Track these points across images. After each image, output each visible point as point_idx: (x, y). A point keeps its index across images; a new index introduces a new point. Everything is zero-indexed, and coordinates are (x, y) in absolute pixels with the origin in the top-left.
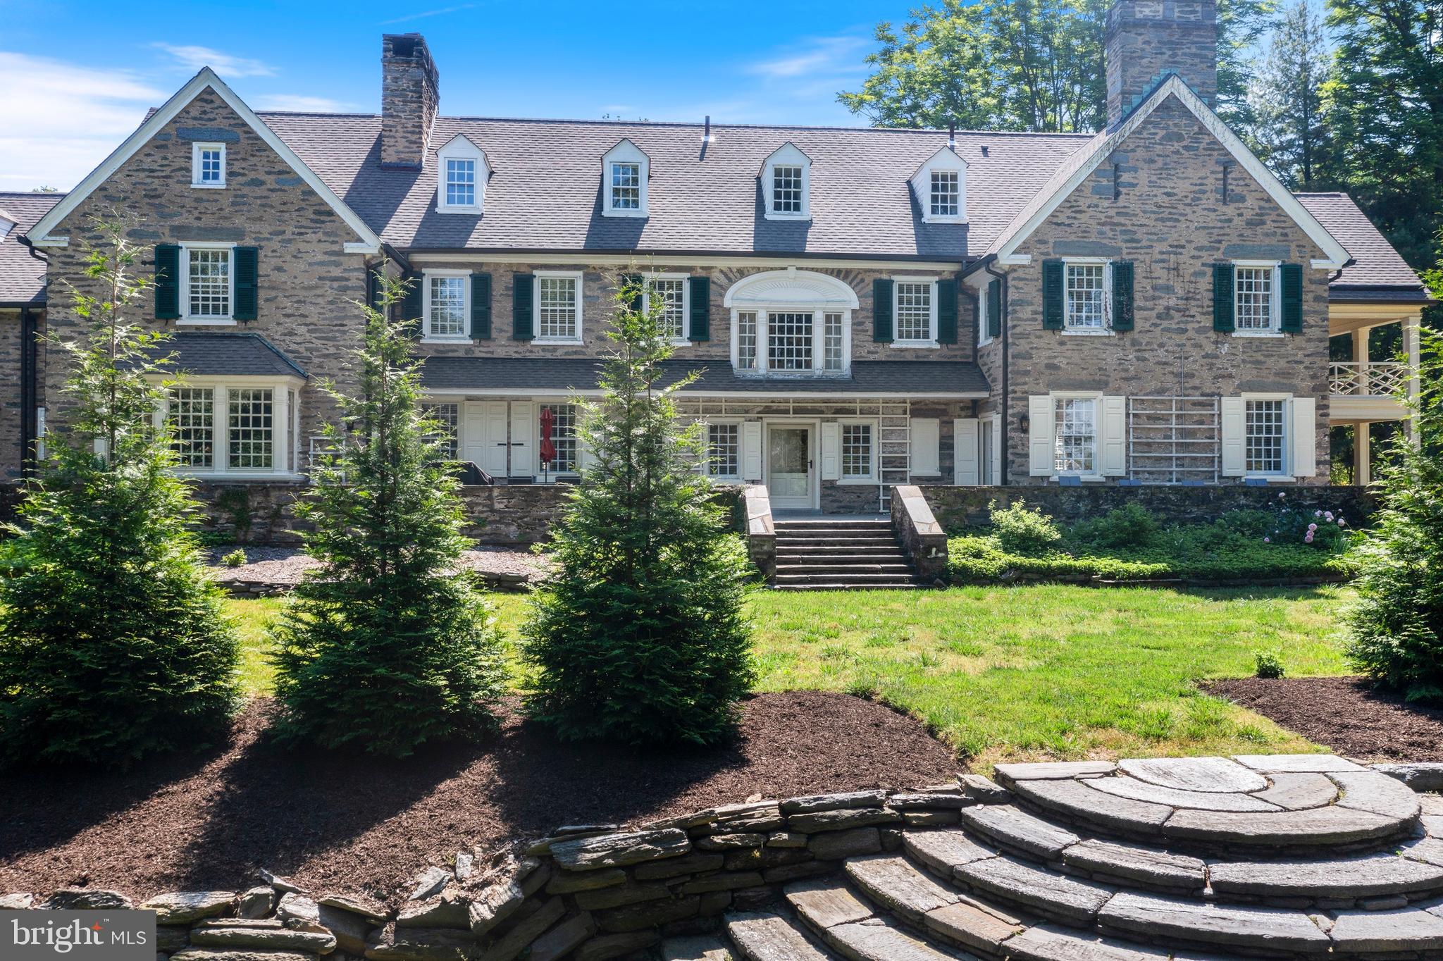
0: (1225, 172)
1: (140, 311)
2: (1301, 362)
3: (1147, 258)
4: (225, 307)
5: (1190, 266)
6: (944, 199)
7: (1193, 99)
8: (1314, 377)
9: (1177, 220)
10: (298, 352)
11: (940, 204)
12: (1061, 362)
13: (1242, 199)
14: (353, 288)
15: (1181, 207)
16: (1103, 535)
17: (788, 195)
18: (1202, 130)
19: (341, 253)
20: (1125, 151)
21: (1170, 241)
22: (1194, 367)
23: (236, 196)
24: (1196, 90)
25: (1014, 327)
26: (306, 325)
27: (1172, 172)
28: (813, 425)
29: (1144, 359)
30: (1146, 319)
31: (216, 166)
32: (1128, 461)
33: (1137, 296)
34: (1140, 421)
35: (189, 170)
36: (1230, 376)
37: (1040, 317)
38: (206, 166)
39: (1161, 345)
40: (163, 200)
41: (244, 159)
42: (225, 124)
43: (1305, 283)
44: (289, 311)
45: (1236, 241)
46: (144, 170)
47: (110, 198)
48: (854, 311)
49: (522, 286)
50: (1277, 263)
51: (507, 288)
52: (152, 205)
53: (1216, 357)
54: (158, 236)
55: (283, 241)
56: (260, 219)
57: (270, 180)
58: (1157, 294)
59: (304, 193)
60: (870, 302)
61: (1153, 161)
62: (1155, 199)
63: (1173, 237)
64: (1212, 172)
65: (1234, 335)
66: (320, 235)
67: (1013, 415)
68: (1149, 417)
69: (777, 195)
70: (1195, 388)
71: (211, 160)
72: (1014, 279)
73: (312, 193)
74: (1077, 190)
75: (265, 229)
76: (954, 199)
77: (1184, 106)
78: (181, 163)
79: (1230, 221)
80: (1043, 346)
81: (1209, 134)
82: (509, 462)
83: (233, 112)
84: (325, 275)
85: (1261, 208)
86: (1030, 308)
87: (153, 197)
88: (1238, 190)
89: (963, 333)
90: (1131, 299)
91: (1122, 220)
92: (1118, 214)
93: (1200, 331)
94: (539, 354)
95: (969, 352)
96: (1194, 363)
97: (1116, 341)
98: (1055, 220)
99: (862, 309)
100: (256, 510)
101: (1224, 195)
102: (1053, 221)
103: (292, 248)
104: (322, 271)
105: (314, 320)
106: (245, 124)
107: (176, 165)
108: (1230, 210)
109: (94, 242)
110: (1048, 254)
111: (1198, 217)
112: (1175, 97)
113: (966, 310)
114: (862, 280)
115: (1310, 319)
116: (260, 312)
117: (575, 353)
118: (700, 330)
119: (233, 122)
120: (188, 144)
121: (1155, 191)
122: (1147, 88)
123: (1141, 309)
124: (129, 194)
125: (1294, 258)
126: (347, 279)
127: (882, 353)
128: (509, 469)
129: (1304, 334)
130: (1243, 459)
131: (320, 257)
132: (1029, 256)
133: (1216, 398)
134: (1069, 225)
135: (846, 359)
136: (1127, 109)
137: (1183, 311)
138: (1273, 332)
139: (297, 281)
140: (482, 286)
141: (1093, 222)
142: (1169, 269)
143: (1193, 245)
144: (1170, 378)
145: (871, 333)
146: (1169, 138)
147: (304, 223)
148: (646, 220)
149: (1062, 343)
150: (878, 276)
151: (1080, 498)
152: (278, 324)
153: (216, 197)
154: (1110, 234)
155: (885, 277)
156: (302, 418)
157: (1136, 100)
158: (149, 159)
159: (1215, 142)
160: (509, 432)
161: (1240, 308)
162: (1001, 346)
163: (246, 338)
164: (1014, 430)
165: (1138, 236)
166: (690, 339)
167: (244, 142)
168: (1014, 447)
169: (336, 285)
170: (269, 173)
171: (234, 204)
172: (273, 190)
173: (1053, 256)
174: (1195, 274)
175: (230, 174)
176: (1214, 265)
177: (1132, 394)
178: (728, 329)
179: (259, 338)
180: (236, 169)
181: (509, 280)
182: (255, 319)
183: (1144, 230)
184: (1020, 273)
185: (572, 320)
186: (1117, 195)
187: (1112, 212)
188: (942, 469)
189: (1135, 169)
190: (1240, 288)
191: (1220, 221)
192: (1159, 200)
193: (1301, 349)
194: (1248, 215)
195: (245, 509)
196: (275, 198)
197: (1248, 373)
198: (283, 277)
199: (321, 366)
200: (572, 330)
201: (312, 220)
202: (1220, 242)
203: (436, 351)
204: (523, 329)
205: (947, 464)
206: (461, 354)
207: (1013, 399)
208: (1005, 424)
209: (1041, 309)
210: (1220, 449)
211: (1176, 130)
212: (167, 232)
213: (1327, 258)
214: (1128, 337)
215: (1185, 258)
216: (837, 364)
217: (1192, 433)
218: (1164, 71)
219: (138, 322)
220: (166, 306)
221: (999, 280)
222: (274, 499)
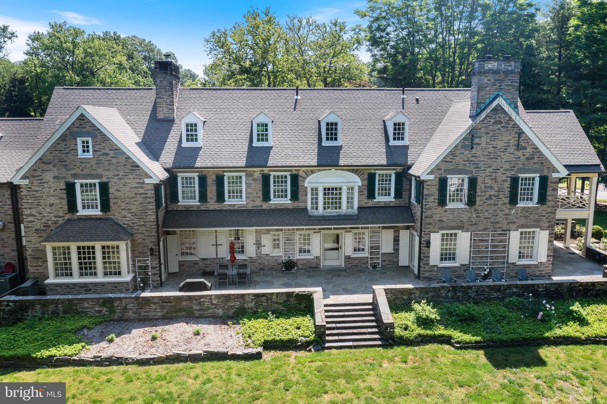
0: (519, 137)
1: (61, 210)
2: (544, 216)
3: (483, 175)
4: (97, 206)
5: (501, 177)
6: (399, 134)
7: (508, 106)
8: (549, 222)
9: (497, 159)
10: (128, 224)
11: (397, 136)
12: (445, 219)
13: (525, 148)
14: (149, 198)
15: (499, 153)
16: (457, 315)
17: (332, 134)
18: (510, 119)
19: (143, 183)
20: (477, 129)
21: (493, 167)
22: (500, 219)
23: (97, 160)
24: (509, 101)
25: (426, 205)
26: (131, 213)
27: (496, 138)
28: (342, 233)
29: (479, 217)
30: (481, 200)
31: (88, 147)
32: (470, 258)
33: (478, 191)
34: (476, 242)
35: (76, 150)
36: (515, 222)
37: (437, 201)
38: (83, 147)
39: (487, 211)
40: (67, 163)
41: (100, 144)
42: (90, 129)
43: (549, 183)
44: (123, 208)
45: (521, 166)
46: (57, 150)
47: (44, 163)
48: (359, 187)
49: (220, 180)
50: (538, 175)
51: (213, 181)
52: (62, 165)
53: (509, 215)
54: (66, 178)
55: (119, 179)
56: (108, 170)
57: (111, 153)
58: (487, 190)
59: (126, 158)
60: (366, 182)
61: (488, 133)
62: (488, 150)
63: (495, 166)
64: (514, 137)
65: (517, 206)
66: (134, 176)
67: (424, 241)
68: (480, 240)
69: (327, 134)
70: (499, 228)
71: (86, 145)
72: (427, 185)
73: (129, 158)
74: (455, 147)
75: (111, 174)
76: (403, 134)
77: (503, 109)
78: (73, 147)
79: (519, 158)
80: (438, 213)
81: (513, 121)
82: (217, 251)
83: (93, 124)
84: (137, 192)
85: (533, 152)
86: (433, 197)
87: (62, 162)
88: (524, 145)
89: (405, 194)
90: (475, 192)
91: (473, 159)
92: (472, 156)
93: (503, 204)
94: (228, 208)
95: (407, 202)
96: (500, 218)
97: (468, 210)
98: (445, 160)
99: (363, 185)
100: (117, 307)
101: (518, 147)
102: (444, 161)
103: (123, 181)
104: (136, 191)
105: (134, 211)
106: (99, 129)
107: (71, 148)
108: (520, 153)
109: (39, 182)
110: (441, 174)
111: (506, 157)
112: (500, 105)
113: (406, 184)
114: (363, 173)
115: (550, 198)
116: (111, 209)
117: (243, 207)
118: (295, 196)
119: (93, 128)
120: (75, 139)
121: (489, 146)
122: (488, 101)
123: (479, 196)
124: (52, 161)
125: (545, 173)
126: (147, 194)
127: (370, 203)
128: (217, 254)
129: (546, 204)
130: (517, 254)
131: (135, 185)
132: (433, 176)
133: (508, 232)
134: (451, 162)
135: (356, 205)
136: (479, 110)
137: (497, 197)
138: (533, 204)
139: (126, 195)
140: (203, 180)
141: (461, 160)
142: (492, 179)
143: (503, 169)
144: (489, 224)
145: (366, 195)
146: (496, 123)
147: (127, 171)
148: (271, 148)
149: (445, 211)
150: (370, 171)
151: (449, 291)
152: (119, 213)
153: (89, 161)
154: (468, 165)
155: (373, 171)
156: (132, 251)
157: (483, 106)
158: (59, 146)
159: (516, 124)
160: (216, 240)
161: (521, 193)
162: (420, 209)
163: (106, 219)
164: (424, 247)
165: (480, 166)
166: (291, 200)
167: (99, 137)
168: (424, 254)
169: (142, 196)
170: (111, 150)
171: (97, 164)
172: (113, 157)
173: (443, 175)
174: (503, 181)
175: (94, 151)
176: (511, 177)
177: (474, 231)
178: (307, 195)
179: (112, 220)
180: (96, 149)
181: (214, 177)
182: (110, 211)
183: (483, 163)
184: (429, 183)
185: (241, 192)
186: (472, 148)
187: (470, 156)
188: (394, 250)
189: (481, 137)
190: (522, 185)
191: (515, 158)
192: (490, 150)
193: (544, 210)
194: (527, 155)
195: (113, 306)
196: (114, 161)
197: (522, 221)
198: (120, 194)
199: (138, 229)
200: (241, 197)
201: (130, 170)
202: (514, 167)
203: (185, 207)
204: (220, 198)
205: (397, 247)
206: (195, 209)
207: (424, 234)
208: (420, 243)
209: (437, 197)
210: (508, 252)
211: (499, 119)
212: (69, 176)
213: (559, 172)
214: (474, 207)
215: (499, 174)
216: (352, 207)
217: (497, 246)
218: (496, 93)
219: (61, 214)
220: (72, 207)
221: (420, 183)
222: (124, 302)
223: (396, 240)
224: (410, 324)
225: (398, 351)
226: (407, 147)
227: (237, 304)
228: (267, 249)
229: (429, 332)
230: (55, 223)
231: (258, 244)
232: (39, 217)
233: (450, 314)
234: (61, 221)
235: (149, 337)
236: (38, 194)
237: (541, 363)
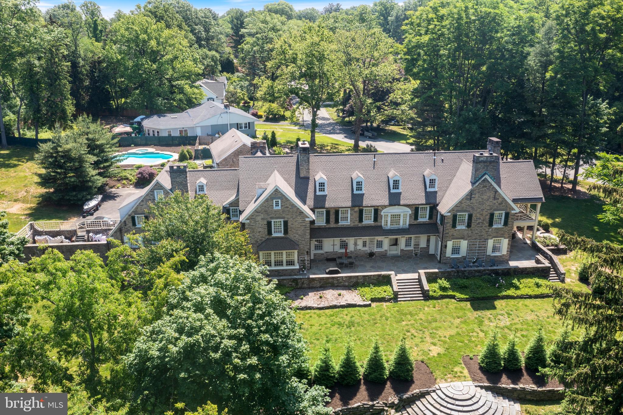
0: (495, 194)
1: (264, 234)
2: (506, 232)
3: (476, 212)
4: (281, 232)
5: (485, 213)
6: (432, 185)
7: (490, 179)
8: (509, 234)
9: (484, 204)
10: (296, 240)
12: (455, 234)
13: (498, 199)
15: (484, 201)
17: (396, 186)
18: (491, 185)
19: (305, 220)
20: (474, 190)
23: (283, 210)
24: (491, 177)
25: (446, 227)
26: (298, 235)
27: (484, 194)
28: (399, 237)
29: (473, 233)
30: (474, 225)
32: (467, 253)
33: (473, 220)
34: (470, 245)
35: (273, 206)
36: (491, 235)
37: (451, 226)
39: (477, 230)
40: (268, 212)
41: (284, 203)
42: (280, 196)
43: (510, 215)
44: (294, 232)
45: (496, 208)
46: (265, 206)
47: (257, 212)
48: (410, 214)
49: (337, 212)
50: (504, 212)
51: (333, 213)
52: (266, 213)
53: (488, 231)
54: (267, 219)
55: (293, 219)
57: (290, 207)
58: (477, 220)
59: (297, 209)
60: (414, 212)
61: (479, 192)
63: (482, 208)
64: (492, 194)
65: (493, 227)
66: (300, 217)
67: (444, 245)
68: (472, 244)
69: (393, 186)
70: (483, 238)
71: (277, 203)
74: (462, 199)
75: (289, 216)
76: (434, 185)
77: (488, 181)
78: (271, 204)
79: (495, 204)
80: (452, 231)
82: (333, 248)
83: (282, 193)
85: (502, 201)
86: (449, 224)
87: (266, 211)
88: (497, 197)
89: (434, 217)
90: (471, 221)
91: (471, 205)
93: (485, 227)
94: (341, 226)
95: (435, 223)
96: (484, 233)
97: (467, 229)
99: (412, 213)
101: (494, 198)
102: (456, 206)
103: (295, 220)
104: (301, 224)
105: (300, 234)
106: (284, 196)
108: (495, 202)
109: (254, 221)
110: (454, 213)
111: (488, 203)
112: (486, 179)
114: (412, 208)
115: (510, 223)
116: (289, 233)
117: (348, 225)
118: (376, 219)
119: (282, 195)
120: (273, 200)
121: (479, 198)
122: (480, 176)
123: (473, 223)
124: (261, 211)
125: (508, 211)
126: (306, 226)
127: (415, 222)
128: (334, 250)
130: (491, 250)
131: (301, 221)
132: (450, 214)
133: (487, 240)
134: (460, 207)
135: (408, 223)
136: (475, 181)
137: (482, 223)
138: (500, 226)
139: (296, 226)
140: (328, 213)
141: (465, 205)
142: (480, 214)
143: (486, 209)
144: (478, 236)
145: (413, 218)
146: (483, 187)
147: (297, 215)
148: (364, 194)
149: (455, 230)
150: (416, 207)
151: (455, 273)
152: (292, 235)
153: (279, 211)
154: (468, 208)
155: (418, 208)
157: (477, 179)
158: (265, 204)
159: (494, 187)
160: (334, 242)
161: (495, 221)
162: (442, 227)
163: (286, 238)
164: (444, 248)
165: (474, 208)
166: (373, 221)
167: (284, 199)
168: (443, 251)
169: (304, 227)
170: (290, 205)
171: (282, 212)
172: (291, 209)
174: (486, 215)
175: (282, 206)
176: (490, 213)
177: (469, 240)
178: (382, 219)
179: (289, 238)
181: (334, 211)
183: (476, 207)
184: (448, 217)
185: (347, 218)
186: (471, 199)
187: (469, 203)
188: (427, 246)
189: (475, 194)
190: (496, 217)
191: (493, 204)
192: (480, 200)
193: (507, 229)
194: (499, 202)
197: (495, 234)
198: (293, 226)
200: (347, 220)
201: (299, 214)
202: (492, 208)
203: (318, 227)
204: (337, 221)
205: (428, 244)
206: (323, 227)
207: (444, 242)
208: (442, 246)
209: (452, 224)
210: (487, 250)
211: (485, 185)
212: (269, 218)
213: (515, 210)
214: (470, 229)
215: (484, 212)
216: (406, 224)
217: (481, 247)
218: (484, 172)
219: (264, 236)
220: (270, 232)
221: (443, 217)
222: (302, 280)
223: (428, 241)
224: (436, 289)
225: (431, 302)
226: (436, 192)
227: (355, 280)
228: (360, 247)
229: (445, 293)
230: (261, 240)
231: (356, 244)
232: (253, 237)
233: (455, 284)
234: (264, 239)
235: (319, 297)
236: (254, 227)
237: (494, 308)
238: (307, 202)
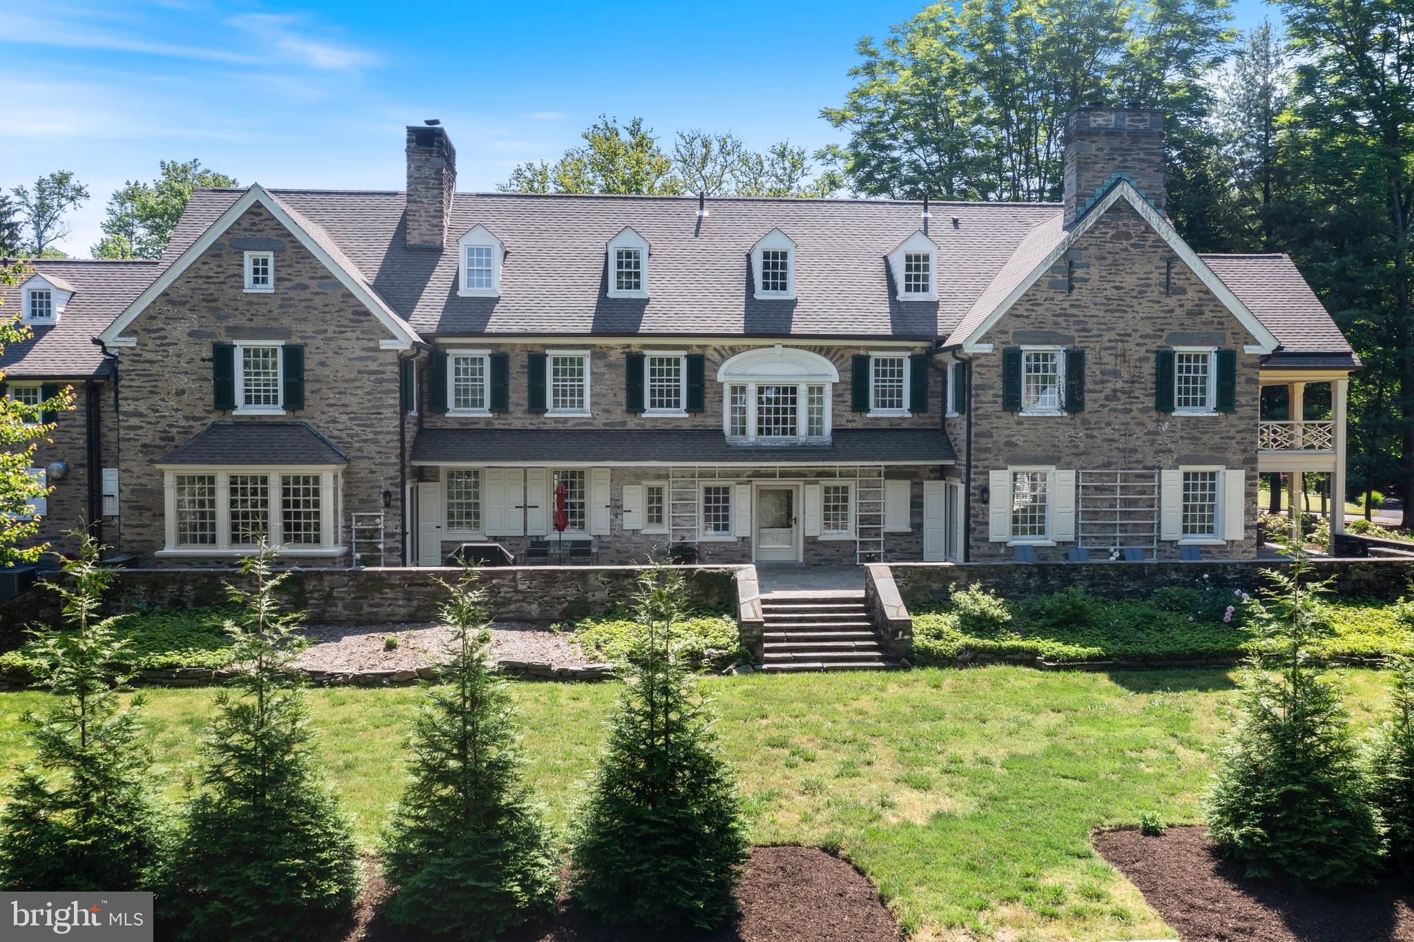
0: (1169, 267)
1: (200, 403)
2: (1233, 438)
3: (1098, 347)
4: (275, 398)
5: (1136, 351)
6: (917, 278)
7: (1141, 202)
8: (1244, 451)
9: (1125, 312)
10: (340, 438)
11: (913, 283)
12: (1019, 440)
13: (1183, 291)
14: (388, 381)
15: (1128, 299)
17: (775, 276)
18: (1149, 229)
19: (377, 349)
20: (1079, 249)
21: (1117, 331)
22: (1138, 443)
23: (283, 299)
24: (1143, 192)
25: (977, 409)
26: (347, 413)
27: (1121, 268)
28: (798, 486)
29: (1093, 437)
30: (1095, 401)
31: (265, 271)
32: (1077, 528)
33: (1088, 379)
34: (1088, 492)
35: (241, 276)
36: (1170, 451)
37: (1000, 400)
38: (256, 271)
39: (1109, 424)
40: (219, 304)
41: (290, 266)
42: (271, 234)
43: (1238, 367)
44: (332, 402)
45: (1177, 329)
46: (201, 277)
47: (172, 303)
48: (834, 384)
49: (536, 363)
50: (1213, 349)
51: (522, 366)
52: (210, 308)
53: (1157, 434)
54: (215, 336)
55: (325, 339)
56: (305, 320)
57: (313, 284)
58: (1105, 378)
59: (343, 295)
60: (848, 376)
61: (1105, 258)
62: (1105, 293)
63: (1120, 326)
64: (1157, 268)
65: (1174, 414)
66: (358, 333)
67: (975, 488)
68: (1096, 488)
69: (766, 276)
70: (1137, 462)
71: (260, 267)
72: (978, 366)
73: (351, 295)
74: (1035, 285)
75: (309, 328)
76: (926, 278)
77: (1132, 208)
78: (234, 270)
79: (1172, 311)
80: (1003, 426)
81: (1155, 233)
82: (525, 522)
83: (279, 224)
84: (362, 368)
85: (1200, 299)
86: (992, 392)
87: (209, 301)
88: (1180, 283)
89: (933, 402)
90: (1082, 383)
91: (1075, 311)
92: (1071, 306)
93: (1144, 410)
94: (551, 426)
95: (938, 420)
96: (1138, 439)
97: (1068, 421)
98: (1015, 312)
99: (841, 382)
100: (311, 592)
101: (1167, 288)
102: (1013, 313)
103: (333, 345)
104: (359, 365)
105: (354, 408)
106: (290, 235)
107: (230, 272)
108: (1172, 302)
109: (159, 342)
110: (1008, 343)
111: (1143, 308)
112: (1124, 200)
113: (936, 382)
114: (842, 356)
115: (1242, 400)
116: (306, 403)
117: (584, 424)
118: (696, 402)
119: (279, 232)
120: (240, 253)
121: (1106, 285)
122: (1099, 191)
123: (1090, 391)
124: (189, 299)
125: (1229, 344)
126: (383, 373)
127: (859, 422)
128: (525, 529)
129: (1235, 413)
130: (1179, 524)
131: (358, 353)
132: (991, 346)
133: (1157, 471)
134: (1027, 317)
135: (828, 426)
136: (1081, 210)
137: (1129, 393)
138: (1207, 411)
139: (339, 375)
140: (500, 363)
141: (1049, 314)
142: (1116, 356)
143: (1139, 334)
144: (1115, 453)
145: (849, 403)
146: (1118, 236)
147: (344, 322)
148: (647, 301)
149: (1019, 423)
150: (856, 352)
151: (1030, 575)
152: (323, 413)
153: (266, 300)
154: (1064, 324)
155: (863, 352)
156: (345, 496)
157: (1089, 202)
158: (206, 267)
159: (1160, 240)
160: (525, 496)
161: (1180, 389)
162: (965, 423)
163: (294, 426)
164: (977, 501)
165: (1089, 326)
166: (687, 411)
167: (290, 251)
168: (976, 516)
169: (373, 377)
170: (312, 278)
171: (281, 306)
172: (316, 294)
173: (1012, 345)
174: (1141, 360)
175: (278, 280)
176: (1157, 352)
177: (1082, 468)
178: (721, 401)
179: (306, 426)
180: (283, 274)
181: (524, 358)
182: (302, 408)
183: (1095, 320)
184: (982, 361)
185: (581, 393)
186: (1071, 288)
187: (1066, 305)
188: (912, 525)
189: (1087, 265)
190: (1180, 371)
191: (1164, 311)
192: (1108, 293)
193: (1232, 426)
194: (1189, 305)
195: (302, 591)
196: (318, 301)
197: (1186, 448)
198: (326, 371)
199: (360, 450)
200: (581, 403)
201: (351, 320)
202: (1162, 330)
203: (460, 423)
204: (537, 403)
205: (917, 520)
206: (482, 426)
207: (975, 473)
208: (968, 494)
209: (1001, 393)
210: (1159, 516)
211: (1125, 229)
212: (223, 333)
213: (1258, 344)
214: (1079, 418)
215: (1131, 345)
216: (820, 432)
217: (1134, 503)
218: (1115, 176)
219: (199, 412)
220: (224, 397)
222: (327, 581)
223: (917, 505)
224: (945, 629)
225: (920, 674)
226: (935, 305)
227: (571, 593)
228: (635, 518)
229: (989, 643)
230: (186, 431)
231: (616, 507)
232: (152, 417)
233: (1035, 615)
234: (198, 428)
235: (382, 645)
236: (155, 369)
238: (416, 315)
